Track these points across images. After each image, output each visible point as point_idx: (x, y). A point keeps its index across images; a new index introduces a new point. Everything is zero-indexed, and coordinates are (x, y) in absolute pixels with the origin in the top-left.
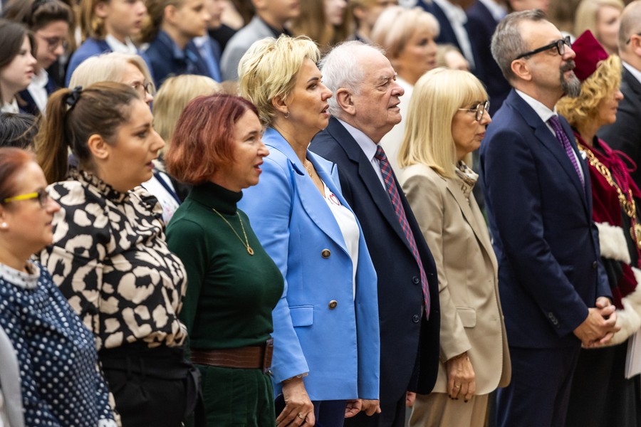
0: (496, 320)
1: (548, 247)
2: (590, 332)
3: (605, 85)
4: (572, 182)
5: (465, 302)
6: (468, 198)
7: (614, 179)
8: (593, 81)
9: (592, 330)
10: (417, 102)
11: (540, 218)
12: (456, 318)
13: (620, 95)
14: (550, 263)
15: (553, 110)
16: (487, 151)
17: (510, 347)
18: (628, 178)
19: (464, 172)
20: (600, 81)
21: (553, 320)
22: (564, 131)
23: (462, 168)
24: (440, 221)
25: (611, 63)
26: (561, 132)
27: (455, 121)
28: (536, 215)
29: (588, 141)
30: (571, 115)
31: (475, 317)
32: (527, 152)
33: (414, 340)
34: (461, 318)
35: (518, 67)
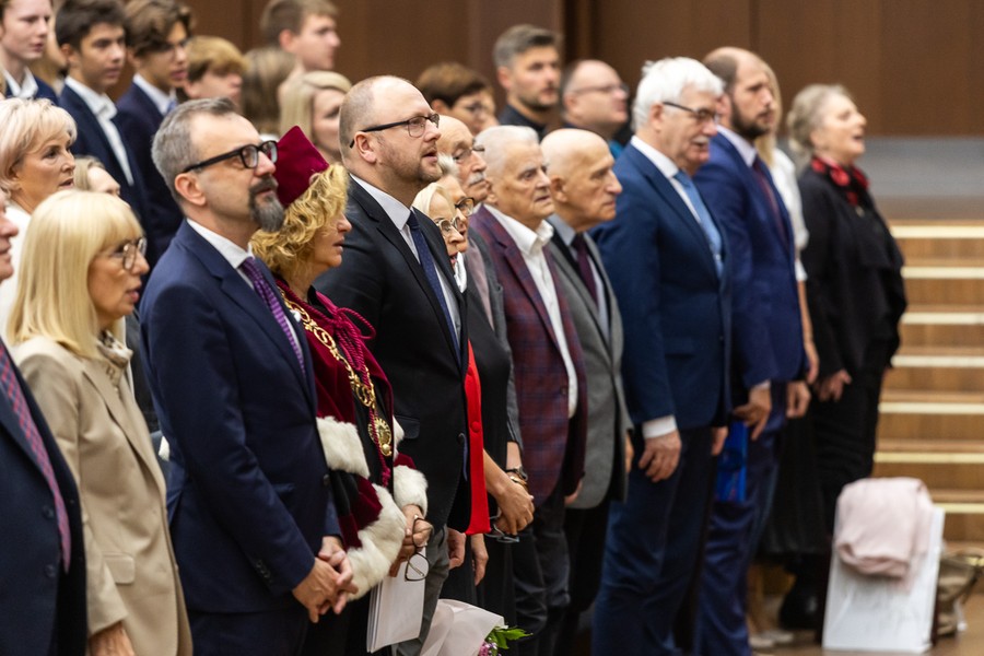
0: (165, 571)
1: (254, 460)
2: (318, 589)
3: (323, 209)
4: (284, 356)
5: (117, 545)
6: (118, 386)
7: (341, 351)
8: (304, 204)
9: (322, 586)
10: (33, 246)
11: (238, 414)
12: (102, 570)
13: (347, 224)
14: (258, 483)
15: (246, 250)
16: (150, 317)
17: (189, 611)
18: (364, 350)
19: (110, 347)
20: (315, 203)
21: (263, 572)
22: (266, 281)
23: (108, 342)
24: (73, 423)
25: (331, 175)
26: (262, 282)
27: (92, 271)
28: (233, 410)
29: (301, 295)
30: (271, 255)
31: (133, 567)
32: (212, 316)
33: (48, 604)
34: (111, 569)
35: (185, 184)
